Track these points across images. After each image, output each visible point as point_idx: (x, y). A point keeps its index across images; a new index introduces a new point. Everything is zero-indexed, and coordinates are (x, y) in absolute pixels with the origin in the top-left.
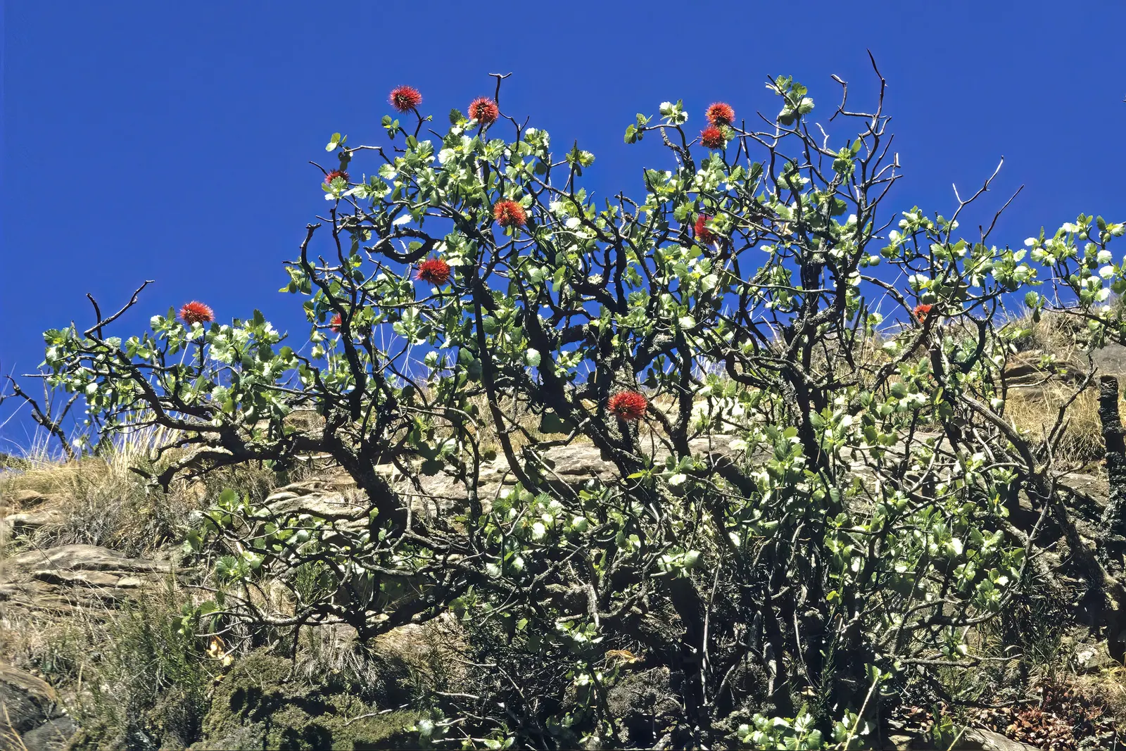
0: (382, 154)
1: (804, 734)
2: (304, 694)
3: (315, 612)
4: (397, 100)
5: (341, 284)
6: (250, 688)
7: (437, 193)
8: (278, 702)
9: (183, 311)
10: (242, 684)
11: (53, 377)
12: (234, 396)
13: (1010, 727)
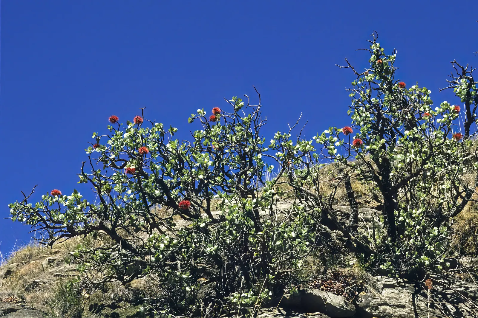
0: (109, 137)
1: (251, 297)
2: (111, 303)
3: (108, 278)
4: (111, 120)
5: (96, 179)
6: (95, 304)
7: (121, 147)
8: (103, 307)
9: (52, 193)
10: (92, 302)
11: (13, 218)
12: (66, 217)
13: (321, 287)
